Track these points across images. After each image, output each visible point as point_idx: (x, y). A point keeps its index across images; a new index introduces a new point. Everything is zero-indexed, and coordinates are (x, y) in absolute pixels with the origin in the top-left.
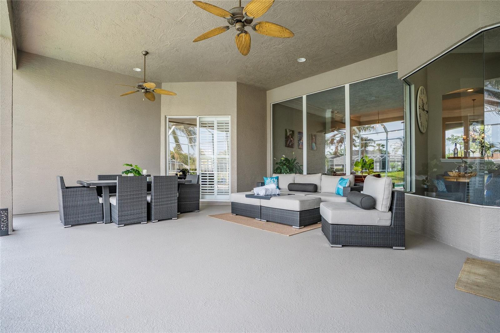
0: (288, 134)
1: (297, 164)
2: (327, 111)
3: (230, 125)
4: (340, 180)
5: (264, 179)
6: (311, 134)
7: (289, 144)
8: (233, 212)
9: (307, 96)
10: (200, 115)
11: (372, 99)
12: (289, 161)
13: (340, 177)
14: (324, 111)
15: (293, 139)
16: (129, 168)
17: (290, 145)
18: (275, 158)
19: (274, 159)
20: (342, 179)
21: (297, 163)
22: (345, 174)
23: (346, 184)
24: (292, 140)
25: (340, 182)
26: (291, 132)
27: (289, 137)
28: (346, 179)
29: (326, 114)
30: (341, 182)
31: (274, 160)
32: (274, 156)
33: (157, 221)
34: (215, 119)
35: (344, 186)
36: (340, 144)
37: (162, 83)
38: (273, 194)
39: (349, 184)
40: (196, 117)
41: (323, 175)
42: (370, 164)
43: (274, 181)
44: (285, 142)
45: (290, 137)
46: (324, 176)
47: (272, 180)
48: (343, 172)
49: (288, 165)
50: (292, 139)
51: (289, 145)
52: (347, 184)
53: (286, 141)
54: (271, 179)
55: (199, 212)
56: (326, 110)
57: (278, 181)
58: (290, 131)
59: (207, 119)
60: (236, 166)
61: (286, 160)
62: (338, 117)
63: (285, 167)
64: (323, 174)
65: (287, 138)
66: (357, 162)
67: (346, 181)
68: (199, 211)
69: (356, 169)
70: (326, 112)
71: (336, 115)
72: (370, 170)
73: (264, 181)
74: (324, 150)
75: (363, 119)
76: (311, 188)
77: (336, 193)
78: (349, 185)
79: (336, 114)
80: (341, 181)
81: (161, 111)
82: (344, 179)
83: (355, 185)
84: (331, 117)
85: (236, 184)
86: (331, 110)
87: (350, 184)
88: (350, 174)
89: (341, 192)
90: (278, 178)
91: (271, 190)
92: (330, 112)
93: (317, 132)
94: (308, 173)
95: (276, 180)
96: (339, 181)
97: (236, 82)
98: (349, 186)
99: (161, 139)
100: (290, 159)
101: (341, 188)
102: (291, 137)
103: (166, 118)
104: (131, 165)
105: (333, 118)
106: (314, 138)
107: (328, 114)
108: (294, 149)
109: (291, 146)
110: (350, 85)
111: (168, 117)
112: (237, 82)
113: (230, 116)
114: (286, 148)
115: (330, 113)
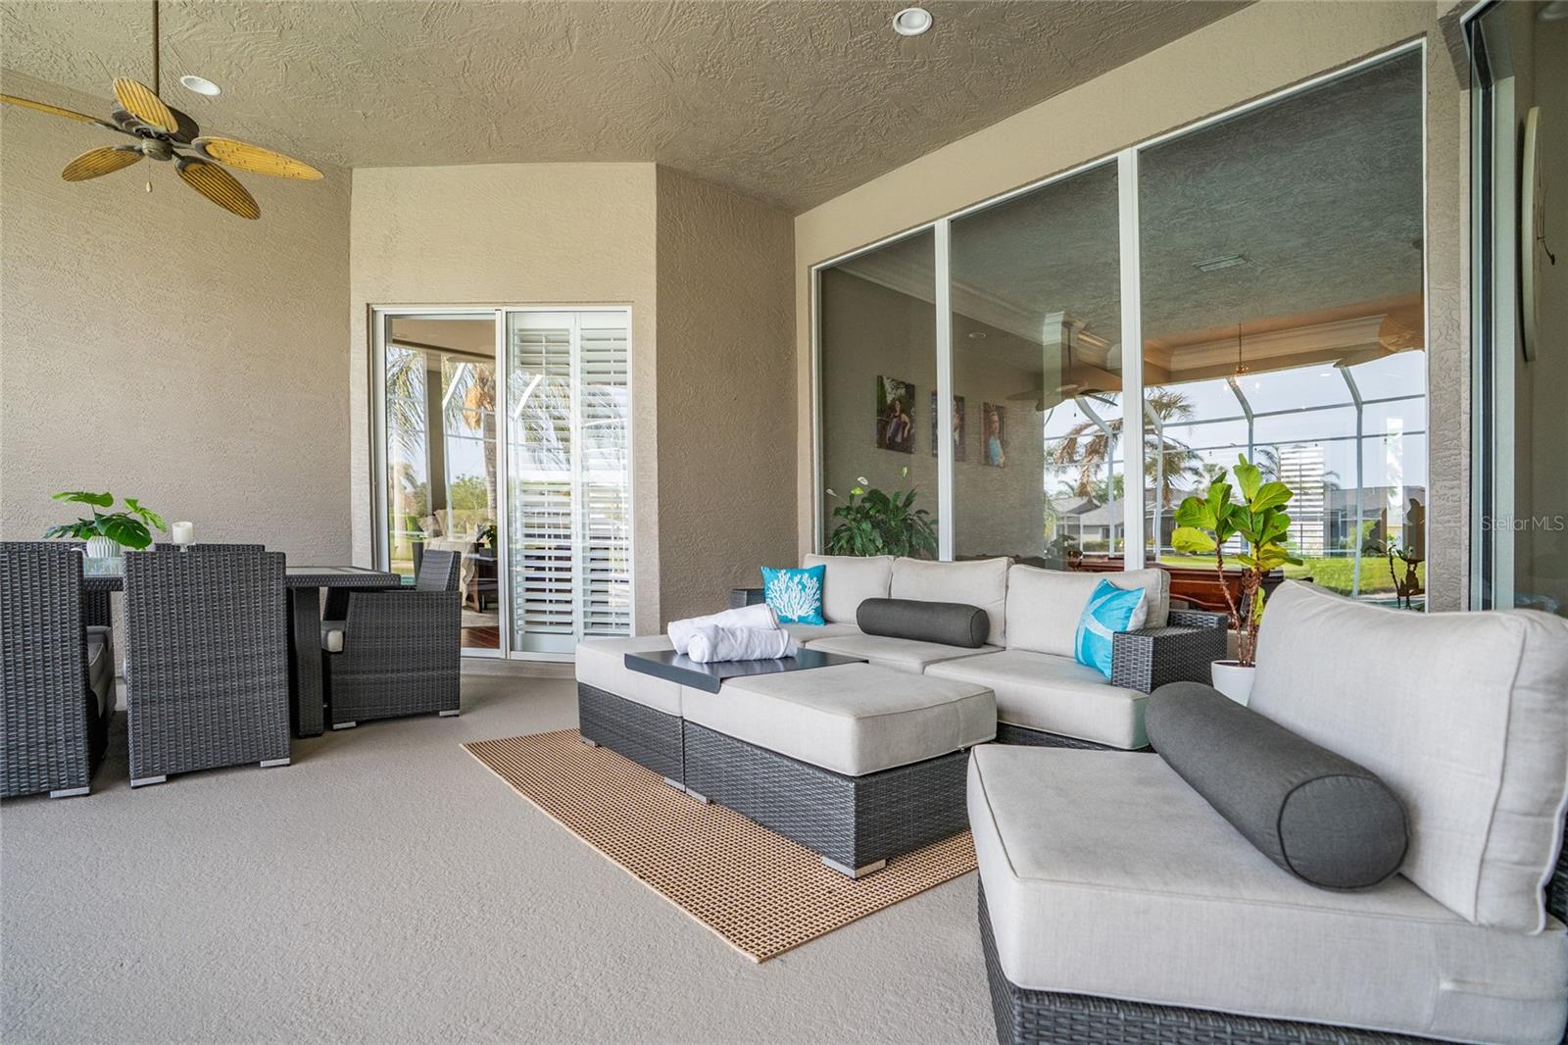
0: (889, 399)
1: (923, 515)
2: (1047, 321)
3: (629, 345)
4: (1097, 595)
5: (762, 576)
6: (985, 404)
7: (895, 434)
8: (585, 731)
9: (952, 221)
10: (505, 304)
11: (1222, 265)
12: (884, 500)
13: (1096, 580)
14: (1037, 318)
15: (910, 417)
16: (88, 512)
17: (899, 439)
18: (830, 491)
19: (826, 495)
20: (1106, 589)
21: (919, 512)
22: (1115, 565)
23: (1128, 618)
24: (907, 420)
25: (1098, 602)
26: (902, 391)
27: (892, 408)
28: (1129, 592)
29: (1041, 332)
30: (1103, 605)
31: (826, 499)
32: (826, 482)
33: (163, 778)
34: (571, 323)
35: (1119, 629)
36: (1096, 459)
37: (355, 170)
38: (757, 655)
39: (1142, 617)
40: (490, 309)
41: (1015, 567)
42: (1267, 514)
43: (804, 587)
44: (875, 428)
45: (898, 409)
46: (1018, 570)
47: (796, 580)
48: (1108, 551)
49: (881, 517)
50: (904, 416)
51: (892, 439)
52: (1132, 619)
53: (882, 427)
54: (791, 578)
55: (457, 716)
56: (1044, 317)
57: (822, 588)
58: (898, 384)
59: (543, 321)
60: (655, 518)
61: (875, 497)
62: (1090, 347)
63: (866, 526)
64: (1018, 560)
65: (885, 411)
66: (1194, 503)
67: (1127, 601)
68: (457, 712)
69: (1185, 538)
70: (1043, 324)
71: (1081, 336)
72: (1269, 546)
73: (763, 584)
74: (1039, 470)
75: (1179, 362)
76: (960, 626)
77: (1078, 659)
78: (1147, 622)
79: (1081, 333)
80: (1104, 599)
81: (348, 284)
82: (1118, 589)
83: (1172, 621)
84: (1063, 344)
85: (658, 593)
86: (1059, 317)
87: (1149, 613)
88: (1141, 567)
89: (1103, 658)
90: (821, 574)
91: (743, 637)
92: (1058, 322)
93: (1009, 398)
94: (958, 558)
95: (813, 583)
96: (1094, 599)
97: (654, 165)
98: (1144, 630)
99: (352, 402)
100: (890, 497)
101: (1100, 638)
102: (902, 411)
103: (371, 314)
104: (106, 500)
105: (1069, 346)
106: (996, 418)
107: (1051, 333)
108: (912, 456)
109: (905, 447)
110: (1141, 152)
111: (383, 311)
112: (658, 166)
113: (629, 309)
114: (881, 450)
115: (1059, 327)
